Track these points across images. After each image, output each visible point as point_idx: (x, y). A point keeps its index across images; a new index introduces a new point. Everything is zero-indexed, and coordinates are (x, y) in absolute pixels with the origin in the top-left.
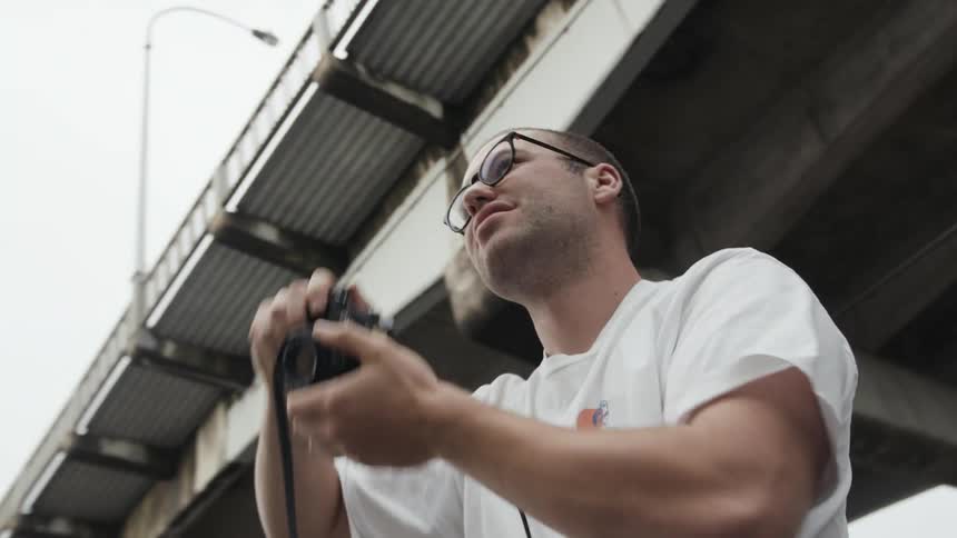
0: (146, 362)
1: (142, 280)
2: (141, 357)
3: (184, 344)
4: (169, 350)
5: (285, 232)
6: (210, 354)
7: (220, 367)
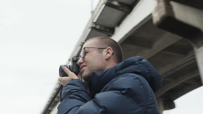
0: (94, 29)
1: (93, 12)
2: (93, 28)
3: (101, 26)
4: (98, 27)
5: (120, 3)
6: (106, 28)
7: (108, 30)
